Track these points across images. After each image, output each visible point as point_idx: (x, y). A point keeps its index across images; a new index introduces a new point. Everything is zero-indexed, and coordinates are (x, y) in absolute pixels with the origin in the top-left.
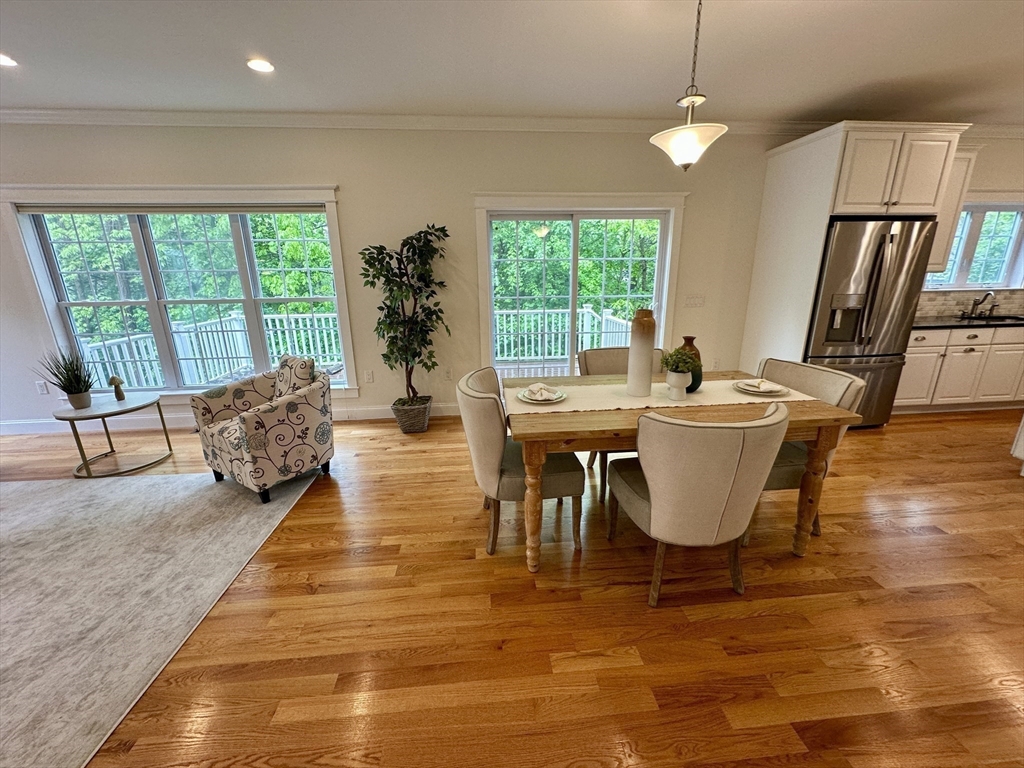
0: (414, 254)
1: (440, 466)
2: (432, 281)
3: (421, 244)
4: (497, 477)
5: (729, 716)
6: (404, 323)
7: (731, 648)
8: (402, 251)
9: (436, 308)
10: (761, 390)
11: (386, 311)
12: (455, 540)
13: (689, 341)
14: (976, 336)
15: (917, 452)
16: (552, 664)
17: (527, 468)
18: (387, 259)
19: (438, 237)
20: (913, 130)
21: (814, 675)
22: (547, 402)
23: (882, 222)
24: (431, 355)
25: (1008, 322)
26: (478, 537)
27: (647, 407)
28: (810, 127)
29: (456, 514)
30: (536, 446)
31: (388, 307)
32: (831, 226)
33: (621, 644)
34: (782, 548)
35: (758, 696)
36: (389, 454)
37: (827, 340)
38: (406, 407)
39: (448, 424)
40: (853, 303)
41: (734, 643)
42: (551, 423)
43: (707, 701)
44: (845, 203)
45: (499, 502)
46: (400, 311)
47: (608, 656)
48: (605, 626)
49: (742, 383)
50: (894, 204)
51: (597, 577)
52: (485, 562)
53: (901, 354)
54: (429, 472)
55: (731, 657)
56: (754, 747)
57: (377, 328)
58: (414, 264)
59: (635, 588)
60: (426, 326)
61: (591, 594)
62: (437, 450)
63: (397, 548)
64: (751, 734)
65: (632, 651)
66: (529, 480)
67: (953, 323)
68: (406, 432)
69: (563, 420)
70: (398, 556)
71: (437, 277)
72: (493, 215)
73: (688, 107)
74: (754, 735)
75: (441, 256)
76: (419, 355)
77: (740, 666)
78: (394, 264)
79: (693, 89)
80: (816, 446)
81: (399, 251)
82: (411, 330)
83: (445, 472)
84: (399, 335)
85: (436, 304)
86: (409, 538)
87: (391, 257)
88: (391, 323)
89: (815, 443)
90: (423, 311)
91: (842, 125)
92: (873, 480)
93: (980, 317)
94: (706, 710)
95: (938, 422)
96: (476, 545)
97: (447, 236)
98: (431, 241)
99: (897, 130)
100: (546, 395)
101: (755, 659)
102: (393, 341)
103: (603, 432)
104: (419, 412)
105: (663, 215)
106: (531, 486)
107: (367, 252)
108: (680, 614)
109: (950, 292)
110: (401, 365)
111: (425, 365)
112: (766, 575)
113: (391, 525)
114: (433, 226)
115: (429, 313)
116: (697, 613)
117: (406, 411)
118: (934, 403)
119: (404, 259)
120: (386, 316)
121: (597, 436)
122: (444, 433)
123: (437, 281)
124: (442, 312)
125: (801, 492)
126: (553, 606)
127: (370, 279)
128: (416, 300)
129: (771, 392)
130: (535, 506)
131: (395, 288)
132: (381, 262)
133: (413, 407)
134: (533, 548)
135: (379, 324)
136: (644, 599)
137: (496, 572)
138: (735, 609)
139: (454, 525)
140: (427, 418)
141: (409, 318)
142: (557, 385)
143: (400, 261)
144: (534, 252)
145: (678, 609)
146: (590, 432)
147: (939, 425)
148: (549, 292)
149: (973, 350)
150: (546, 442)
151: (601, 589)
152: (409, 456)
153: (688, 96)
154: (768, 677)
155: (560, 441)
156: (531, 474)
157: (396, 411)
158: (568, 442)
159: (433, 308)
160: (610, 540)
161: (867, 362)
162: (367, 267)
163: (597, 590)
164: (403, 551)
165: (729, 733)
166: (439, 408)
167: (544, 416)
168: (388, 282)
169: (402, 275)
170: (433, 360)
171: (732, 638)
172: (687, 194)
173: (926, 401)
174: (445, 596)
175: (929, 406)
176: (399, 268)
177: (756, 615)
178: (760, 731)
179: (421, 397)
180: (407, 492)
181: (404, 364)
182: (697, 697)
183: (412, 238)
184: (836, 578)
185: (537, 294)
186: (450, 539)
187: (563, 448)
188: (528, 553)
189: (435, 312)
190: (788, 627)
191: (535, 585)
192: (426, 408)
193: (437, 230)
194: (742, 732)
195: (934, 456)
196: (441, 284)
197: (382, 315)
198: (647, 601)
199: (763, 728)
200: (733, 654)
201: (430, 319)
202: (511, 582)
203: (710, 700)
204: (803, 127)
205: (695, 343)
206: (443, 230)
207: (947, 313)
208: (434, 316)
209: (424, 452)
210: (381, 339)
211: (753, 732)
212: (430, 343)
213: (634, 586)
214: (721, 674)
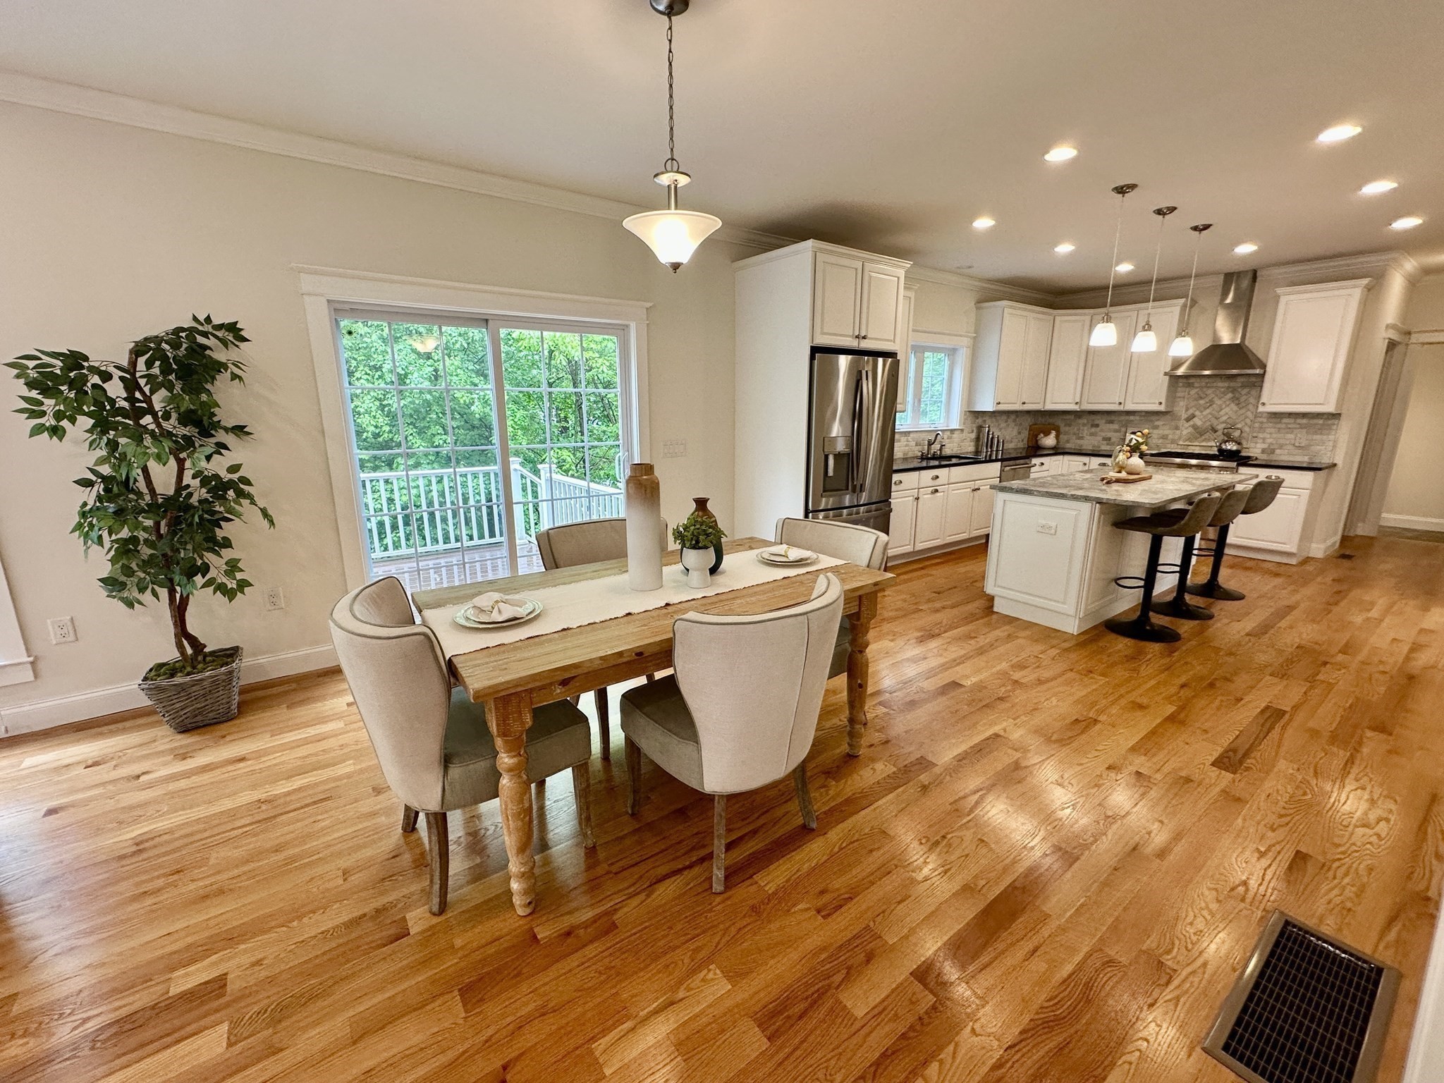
0: (166, 371)
1: (289, 777)
2: (217, 426)
3: (182, 351)
4: (437, 772)
5: (849, 1005)
6: (153, 508)
7: (825, 906)
8: (133, 364)
9: (235, 477)
10: (791, 559)
11: (99, 488)
12: (357, 914)
13: (701, 504)
14: (937, 477)
15: (916, 604)
16: (601, 1061)
17: (499, 742)
18: (96, 379)
19: (225, 343)
20: (872, 261)
21: (913, 898)
22: (513, 623)
23: (850, 357)
24: (233, 567)
25: (954, 461)
26: (405, 891)
27: (667, 605)
28: (774, 241)
29: (344, 863)
30: (514, 700)
31: (104, 479)
32: (812, 358)
33: (693, 972)
34: (838, 751)
35: (869, 958)
36: (150, 786)
37: (824, 491)
38: (178, 680)
39: (286, 693)
40: (841, 447)
41: (826, 898)
42: (533, 657)
43: (819, 997)
44: (823, 333)
45: (444, 815)
46: (142, 485)
47: (681, 1000)
48: (665, 953)
49: (766, 552)
50: (864, 338)
51: (631, 881)
52: (430, 934)
53: (887, 501)
54: (263, 796)
55: (830, 919)
56: (887, 1029)
57: (79, 526)
58: (171, 390)
59: (688, 874)
60: (214, 513)
61: (631, 911)
62: (273, 750)
63: (220, 983)
64: (878, 1013)
65: (711, 975)
66: (505, 760)
67: (916, 464)
68: (185, 729)
69: (548, 648)
70: (226, 999)
71: (227, 415)
72: (339, 310)
73: (669, 186)
74: (880, 1013)
75: (235, 377)
76: (205, 569)
77: (843, 925)
78: (115, 389)
79: (672, 163)
80: (858, 619)
81: (125, 363)
82: (174, 523)
83: (299, 789)
84: (142, 535)
85: (234, 469)
86: (245, 951)
87: (107, 377)
88: (119, 513)
89: (857, 616)
90: (203, 484)
91: (810, 243)
92: (892, 644)
93: (934, 458)
94: (823, 1010)
95: (922, 568)
96: (407, 908)
97: (245, 340)
98: (206, 348)
99: (858, 258)
100: (508, 612)
101: (851, 911)
102: (126, 549)
103: (620, 654)
104: (215, 682)
105: (621, 331)
106: (510, 770)
107: (31, 364)
108: (754, 888)
109: (909, 432)
110: (155, 594)
111: (221, 588)
112: (831, 793)
113: (190, 940)
114: (208, 319)
115: (218, 487)
116: (773, 878)
117: (181, 688)
118: (916, 549)
119: (142, 382)
120: (99, 498)
121: (613, 662)
122: (281, 713)
123: (230, 423)
124: (248, 483)
125: (849, 676)
126: (573, 961)
127: (49, 421)
128: (181, 463)
129: (801, 560)
130: (521, 801)
131: (122, 441)
132: (78, 385)
133: (199, 676)
134: (523, 874)
135: (83, 515)
136: (706, 885)
137: (458, 942)
138: (814, 851)
139: (347, 885)
140: (236, 690)
141: (168, 499)
142: (516, 590)
143: (131, 385)
144: (406, 375)
145: (750, 881)
146: (601, 658)
147: (923, 572)
148: (437, 441)
149: (936, 491)
150: (530, 691)
151: (642, 896)
152: (206, 778)
153: (667, 172)
154: (872, 924)
155: (551, 684)
156: (506, 752)
157: (154, 691)
158: (564, 683)
159: (226, 476)
160: (633, 815)
161: (858, 513)
162: (34, 394)
163: (635, 902)
164: (233, 987)
165: (857, 1025)
166: (261, 666)
167: (514, 647)
168: (102, 425)
169: (137, 414)
170: (239, 576)
171: (822, 892)
172: (649, 305)
173: (909, 549)
174: (361, 1038)
175: (913, 552)
176: (130, 399)
177: (836, 849)
178: (886, 1003)
179: (212, 653)
180: (215, 857)
181: (163, 593)
182: (807, 998)
183: (158, 340)
184: (895, 769)
185: (419, 445)
186: (345, 918)
187: (559, 693)
188: (515, 886)
189: (231, 484)
190: (871, 851)
191: (535, 937)
192: (231, 673)
193: (220, 327)
194: (869, 1016)
195: (930, 605)
196: (240, 430)
197: (90, 497)
198: (711, 887)
199: (887, 997)
200: (829, 915)
201: (223, 498)
202: (491, 950)
203: (822, 993)
204: (768, 240)
205: (709, 505)
206: (233, 328)
207: (910, 455)
208: (231, 493)
209: (242, 759)
210: (95, 547)
211: (880, 1008)
212: (227, 543)
213: (686, 873)
214: (824, 949)
